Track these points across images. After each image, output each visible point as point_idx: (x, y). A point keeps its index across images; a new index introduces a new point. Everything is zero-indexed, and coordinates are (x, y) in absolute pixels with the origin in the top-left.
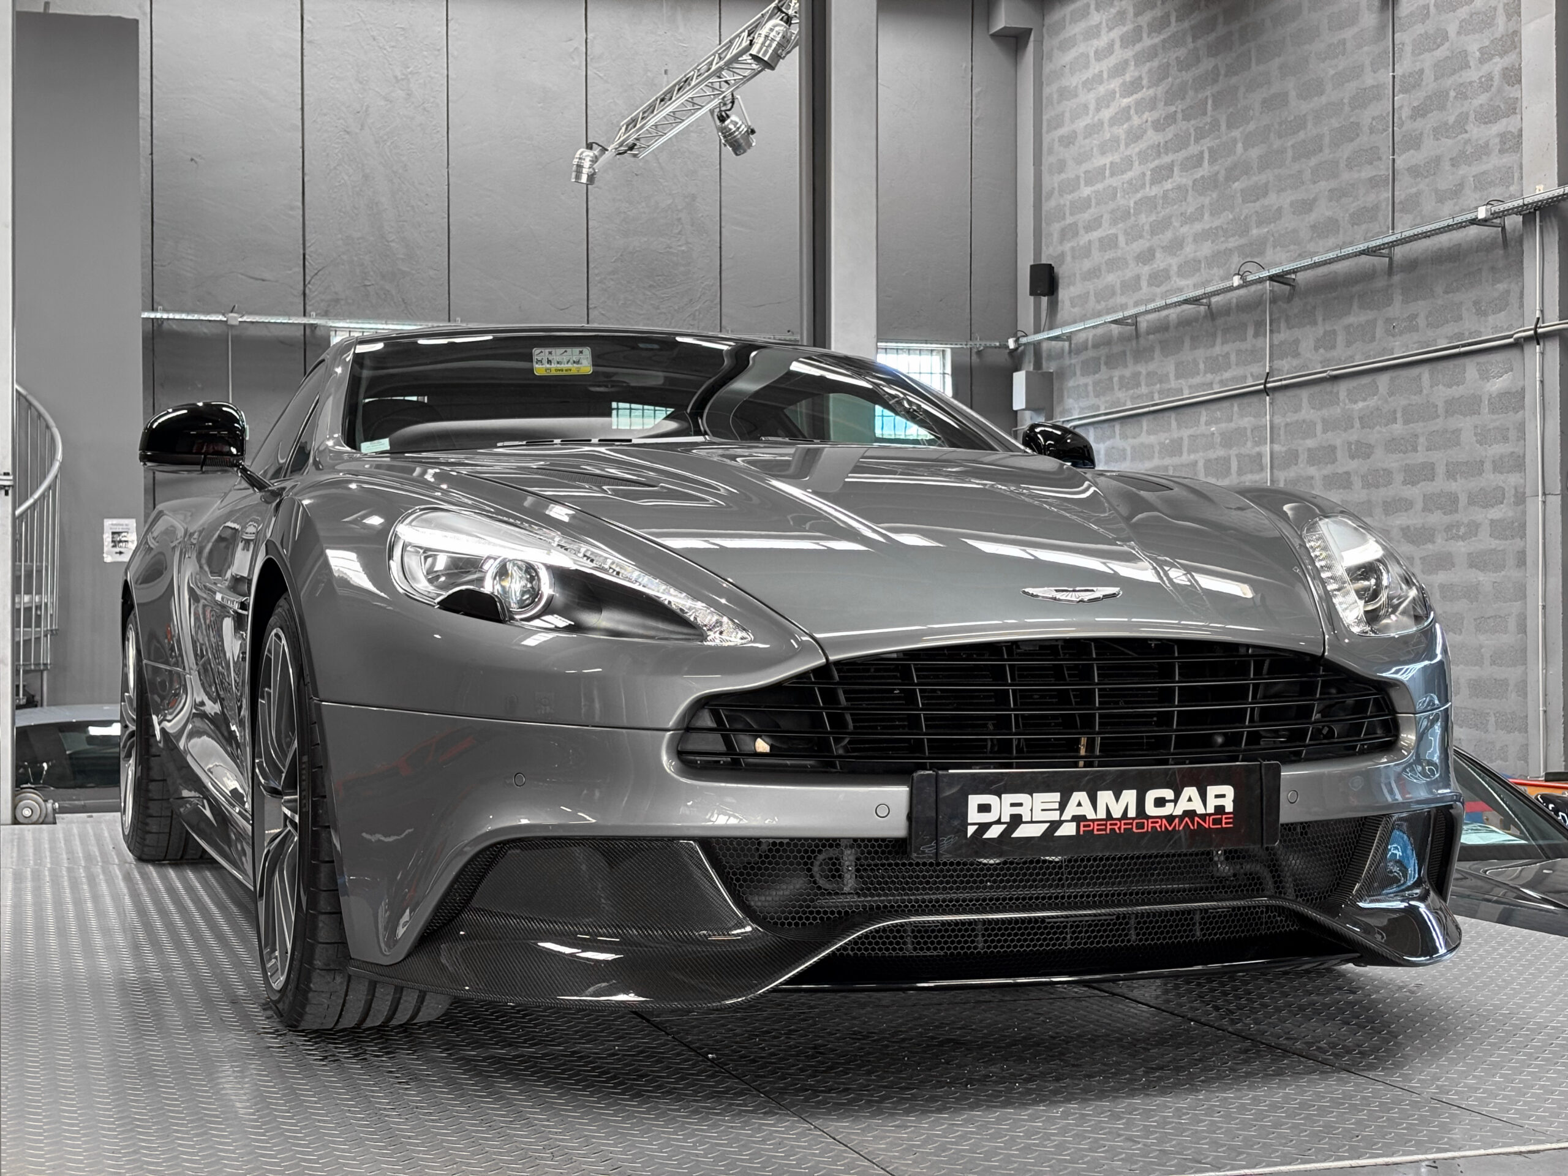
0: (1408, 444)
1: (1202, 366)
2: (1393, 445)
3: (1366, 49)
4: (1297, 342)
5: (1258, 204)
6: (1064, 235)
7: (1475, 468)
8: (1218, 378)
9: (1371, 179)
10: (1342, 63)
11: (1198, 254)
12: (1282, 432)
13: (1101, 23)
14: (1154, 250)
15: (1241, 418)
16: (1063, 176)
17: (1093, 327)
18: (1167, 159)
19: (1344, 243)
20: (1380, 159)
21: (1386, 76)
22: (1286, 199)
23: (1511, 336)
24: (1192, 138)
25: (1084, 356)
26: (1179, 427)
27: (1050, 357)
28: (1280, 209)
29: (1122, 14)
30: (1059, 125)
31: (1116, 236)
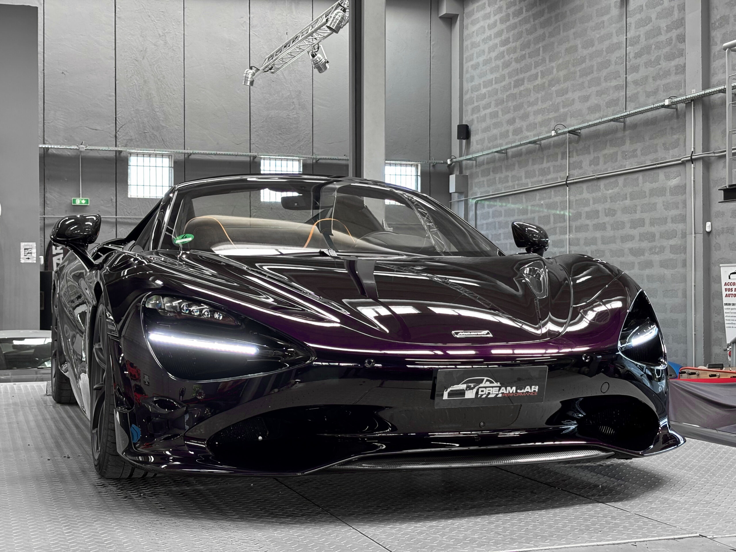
0: (632, 210)
1: (537, 173)
2: (625, 210)
3: (614, 25)
4: (581, 162)
5: (563, 98)
6: (473, 111)
7: (664, 221)
8: (545, 179)
9: (615, 86)
10: (603, 32)
11: (536, 120)
12: (574, 204)
13: (490, 12)
14: (515, 118)
15: (555, 197)
16: (473, 83)
17: (487, 154)
18: (521, 76)
19: (603, 116)
20: (620, 77)
21: (623, 38)
22: (577, 95)
23: (680, 160)
24: (533, 66)
25: (482, 168)
26: (527, 201)
27: (466, 168)
28: (573, 100)
29: (500, 8)
30: (471, 59)
31: (497, 112)
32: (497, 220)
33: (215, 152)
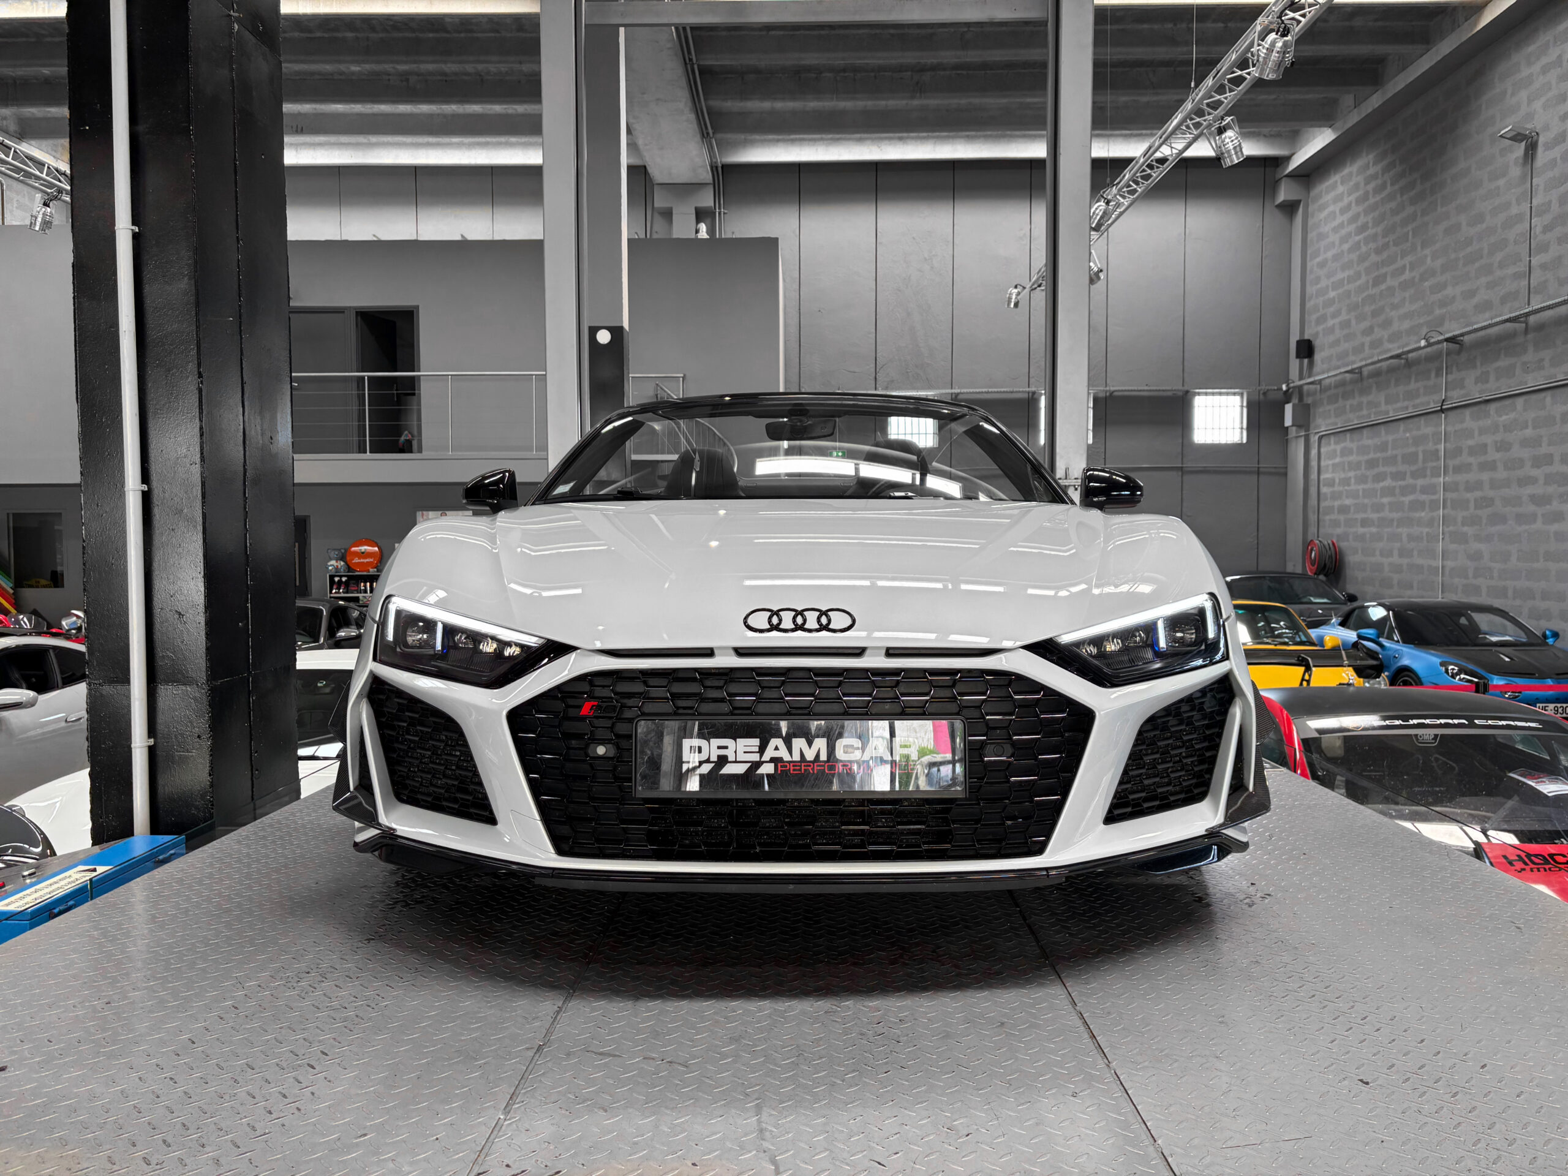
0: (1536, 442)
1: (1401, 396)
2: (1525, 443)
3: (1513, 191)
4: (1463, 379)
5: (1439, 296)
6: (1319, 321)
8: (1411, 404)
9: (1515, 274)
10: (1497, 202)
11: (1401, 328)
12: (1452, 436)
13: (1343, 193)
14: (1373, 327)
15: (1426, 428)
16: (1319, 286)
17: (1335, 375)
18: (1383, 271)
19: (1496, 315)
20: (1521, 260)
21: (1526, 207)
22: (1459, 290)
25: (1328, 393)
26: (1386, 434)
27: (1309, 394)
28: (1454, 297)
29: (1356, 187)
30: (1317, 256)
31: (1349, 321)
32: (1346, 459)
33: (986, 390)
